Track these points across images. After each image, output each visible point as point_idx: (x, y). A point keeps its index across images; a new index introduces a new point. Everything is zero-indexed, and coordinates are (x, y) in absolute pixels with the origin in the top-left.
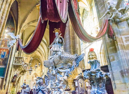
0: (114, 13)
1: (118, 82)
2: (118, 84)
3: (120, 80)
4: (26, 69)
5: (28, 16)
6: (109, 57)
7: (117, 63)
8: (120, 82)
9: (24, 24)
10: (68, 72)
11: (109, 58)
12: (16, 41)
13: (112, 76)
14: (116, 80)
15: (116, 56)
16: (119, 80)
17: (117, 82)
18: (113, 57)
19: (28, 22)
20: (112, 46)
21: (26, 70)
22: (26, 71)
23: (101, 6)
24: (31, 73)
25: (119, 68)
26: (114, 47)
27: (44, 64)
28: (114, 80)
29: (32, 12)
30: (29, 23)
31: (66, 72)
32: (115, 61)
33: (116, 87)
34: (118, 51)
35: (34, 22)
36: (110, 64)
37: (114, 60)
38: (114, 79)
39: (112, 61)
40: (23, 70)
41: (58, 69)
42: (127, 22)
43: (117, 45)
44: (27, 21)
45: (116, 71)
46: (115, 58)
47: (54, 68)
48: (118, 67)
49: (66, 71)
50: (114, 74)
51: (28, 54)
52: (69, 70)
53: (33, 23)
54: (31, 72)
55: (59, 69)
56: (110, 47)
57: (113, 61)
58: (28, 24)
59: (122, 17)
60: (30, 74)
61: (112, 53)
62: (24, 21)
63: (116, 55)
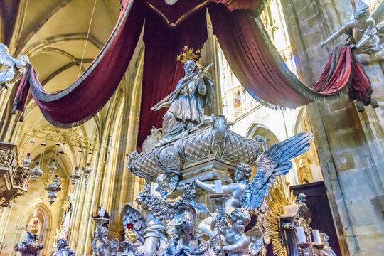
0: (366, 32)
1: (367, 233)
2: (365, 237)
3: (372, 226)
4: (19, 187)
5: (51, 16)
6: (333, 159)
7: (362, 176)
8: (374, 233)
9: (34, 39)
10: (242, 192)
11: (333, 162)
12: (15, 76)
13: (346, 214)
14: (359, 226)
15: (358, 157)
16: (370, 224)
17: (362, 231)
18: (347, 159)
19: (49, 35)
20: (344, 127)
21: (19, 191)
22: (19, 195)
23: (308, 15)
24: (55, 197)
25: (368, 190)
26: (350, 130)
27: (130, 164)
28: (350, 225)
29: (68, 5)
30: (51, 38)
31: (234, 193)
32: (355, 170)
33: (357, 248)
34: (369, 142)
35: (68, 39)
36: (338, 180)
37: (352, 168)
38: (350, 222)
39: (346, 170)
40: (9, 189)
41: (197, 181)
42: (381, 66)
43: (367, 123)
44: (45, 31)
45: (359, 198)
46: (356, 161)
47: (177, 178)
48: (366, 187)
49: (234, 190)
50: (351, 208)
51: (62, 125)
52: (242, 186)
53: (65, 40)
54: (56, 194)
55: (202, 181)
56: (338, 128)
57: (349, 169)
58: (49, 39)
59: (380, 50)
60: (52, 202)
61: (344, 145)
62: (35, 27)
63: (360, 154)
